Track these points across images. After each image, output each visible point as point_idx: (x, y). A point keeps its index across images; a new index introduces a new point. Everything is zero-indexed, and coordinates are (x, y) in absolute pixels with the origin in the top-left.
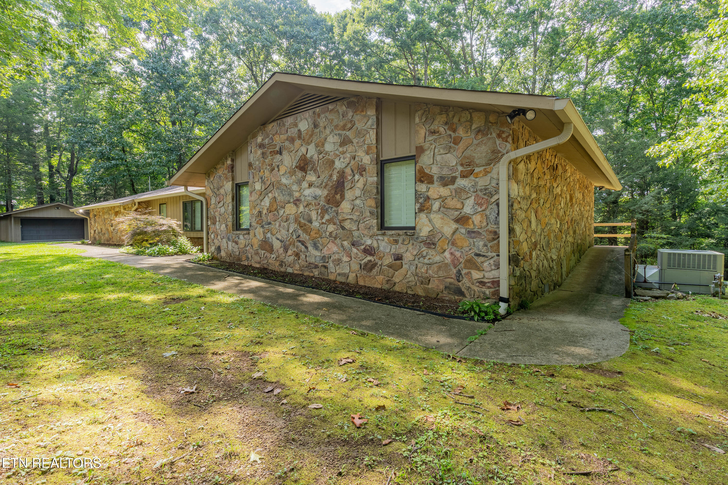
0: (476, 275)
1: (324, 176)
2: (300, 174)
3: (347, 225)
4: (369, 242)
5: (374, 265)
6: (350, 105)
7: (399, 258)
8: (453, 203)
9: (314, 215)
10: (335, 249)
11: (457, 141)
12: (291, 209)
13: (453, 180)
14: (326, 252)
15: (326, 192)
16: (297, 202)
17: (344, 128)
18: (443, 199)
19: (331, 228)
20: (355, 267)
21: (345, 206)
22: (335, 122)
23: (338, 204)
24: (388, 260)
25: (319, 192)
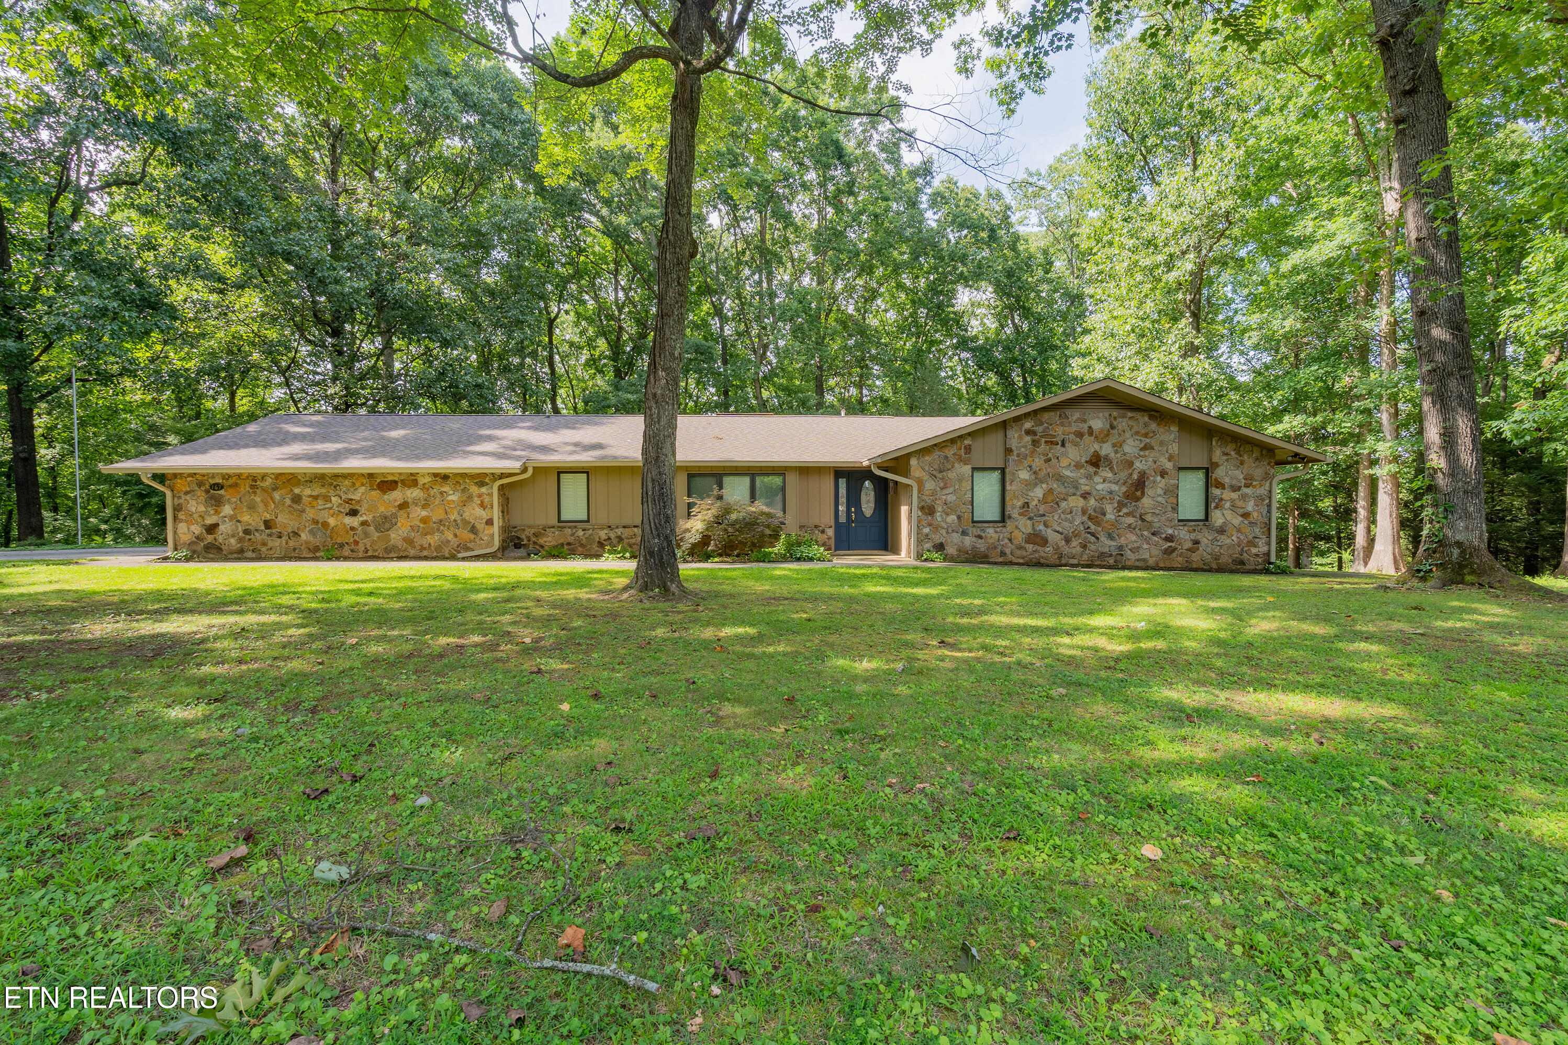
0: (1254, 550)
1: (1123, 475)
2: (1092, 469)
3: (1148, 518)
4: (1170, 531)
5: (1174, 550)
6: (1152, 417)
7: (1197, 542)
8: (1240, 504)
9: (1109, 508)
10: (1134, 538)
11: (1242, 463)
12: (1076, 502)
13: (1239, 488)
14: (1123, 541)
15: (1124, 489)
16: (1085, 496)
17: (1146, 435)
18: (1232, 501)
19: (1130, 520)
20: (1155, 552)
21: (1146, 502)
22: (1136, 428)
23: (1138, 499)
24: (1188, 545)
25: (1115, 488)
